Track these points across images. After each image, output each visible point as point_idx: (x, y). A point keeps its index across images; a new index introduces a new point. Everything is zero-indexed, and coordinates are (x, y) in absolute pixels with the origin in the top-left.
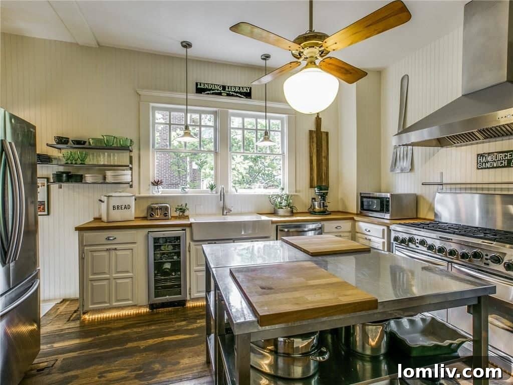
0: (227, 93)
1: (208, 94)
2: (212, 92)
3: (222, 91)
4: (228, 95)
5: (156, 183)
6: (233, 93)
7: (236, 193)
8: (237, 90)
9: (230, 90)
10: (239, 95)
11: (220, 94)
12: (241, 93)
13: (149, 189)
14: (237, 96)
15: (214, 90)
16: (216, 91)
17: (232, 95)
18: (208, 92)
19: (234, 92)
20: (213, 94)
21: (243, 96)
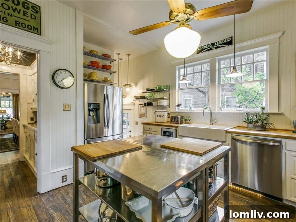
0: (215, 47)
1: (204, 52)
2: (206, 50)
3: (212, 47)
4: (216, 48)
5: (179, 105)
6: (220, 46)
7: (221, 111)
8: (222, 42)
9: (217, 44)
10: (224, 45)
11: (211, 49)
12: (225, 44)
13: (176, 108)
14: (222, 46)
15: (207, 48)
16: (209, 48)
17: (219, 47)
18: (203, 51)
19: (220, 44)
20: (206, 51)
21: (226, 45)
